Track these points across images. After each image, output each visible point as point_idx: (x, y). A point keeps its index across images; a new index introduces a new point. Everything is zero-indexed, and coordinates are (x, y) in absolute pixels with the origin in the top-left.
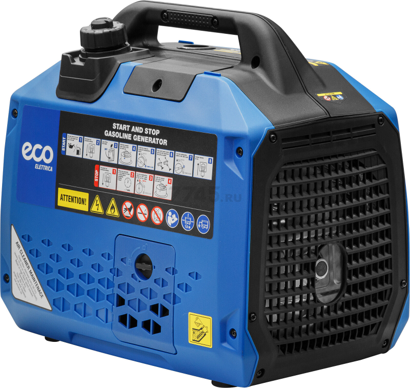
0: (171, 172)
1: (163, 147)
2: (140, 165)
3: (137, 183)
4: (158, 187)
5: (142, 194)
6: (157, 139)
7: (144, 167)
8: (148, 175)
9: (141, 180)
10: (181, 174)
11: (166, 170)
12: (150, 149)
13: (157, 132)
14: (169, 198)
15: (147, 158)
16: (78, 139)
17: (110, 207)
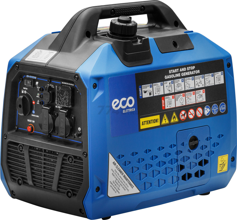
0: (204, 86)
1: (198, 74)
2: (187, 89)
3: (187, 98)
4: (198, 97)
5: (190, 104)
6: (194, 71)
7: (189, 89)
8: (192, 92)
9: (189, 96)
10: (209, 85)
11: (201, 86)
12: (191, 78)
13: (194, 67)
14: (205, 100)
15: (191, 83)
16: (149, 86)
17: (173, 118)
